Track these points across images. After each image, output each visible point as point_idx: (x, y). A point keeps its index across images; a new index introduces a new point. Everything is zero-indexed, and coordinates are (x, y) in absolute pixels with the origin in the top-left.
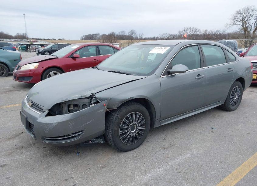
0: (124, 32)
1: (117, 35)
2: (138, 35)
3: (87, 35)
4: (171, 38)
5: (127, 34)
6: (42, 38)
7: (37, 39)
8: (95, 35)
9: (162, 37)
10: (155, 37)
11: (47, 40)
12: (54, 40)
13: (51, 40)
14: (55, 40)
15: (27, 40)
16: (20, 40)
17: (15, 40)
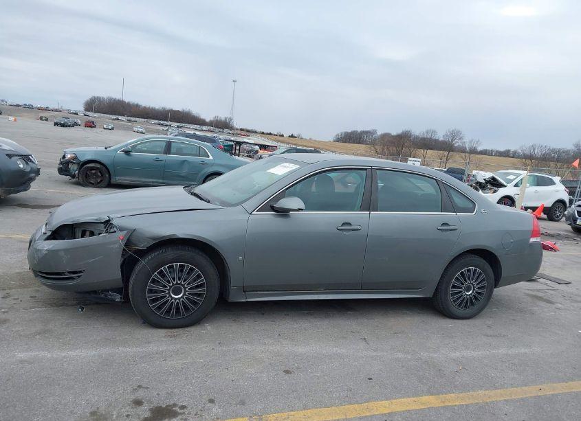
0: (434, 132)
1: (417, 137)
2: (467, 141)
3: (350, 131)
4: (554, 157)
5: (440, 136)
6: (258, 130)
7: (249, 132)
8: (367, 132)
9: (527, 152)
10: (509, 151)
11: (267, 134)
12: (280, 136)
13: (274, 135)
14: (283, 136)
15: (231, 132)
16: (217, 130)
17: (209, 128)
